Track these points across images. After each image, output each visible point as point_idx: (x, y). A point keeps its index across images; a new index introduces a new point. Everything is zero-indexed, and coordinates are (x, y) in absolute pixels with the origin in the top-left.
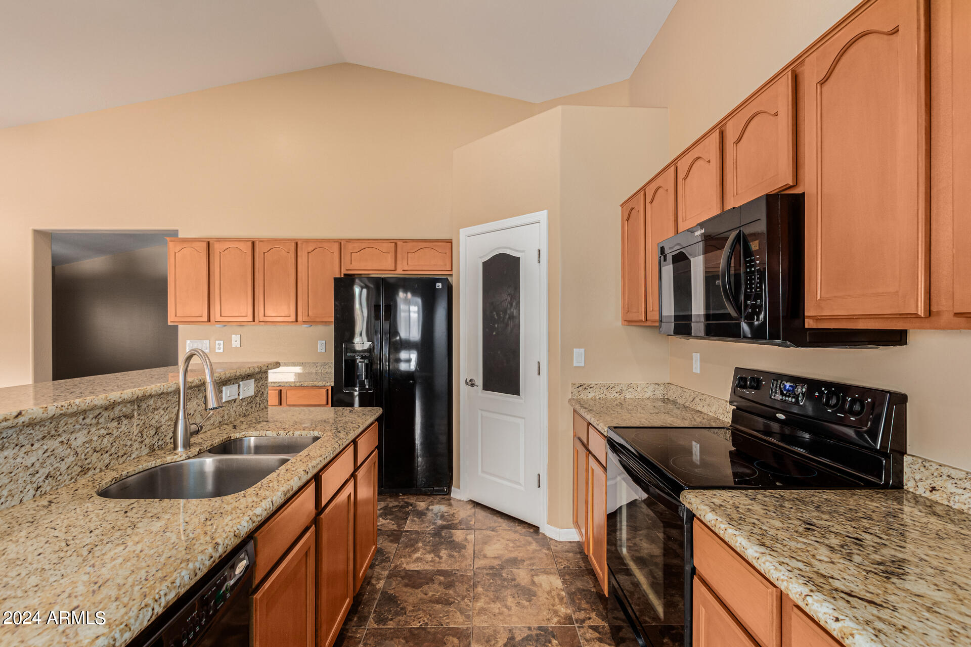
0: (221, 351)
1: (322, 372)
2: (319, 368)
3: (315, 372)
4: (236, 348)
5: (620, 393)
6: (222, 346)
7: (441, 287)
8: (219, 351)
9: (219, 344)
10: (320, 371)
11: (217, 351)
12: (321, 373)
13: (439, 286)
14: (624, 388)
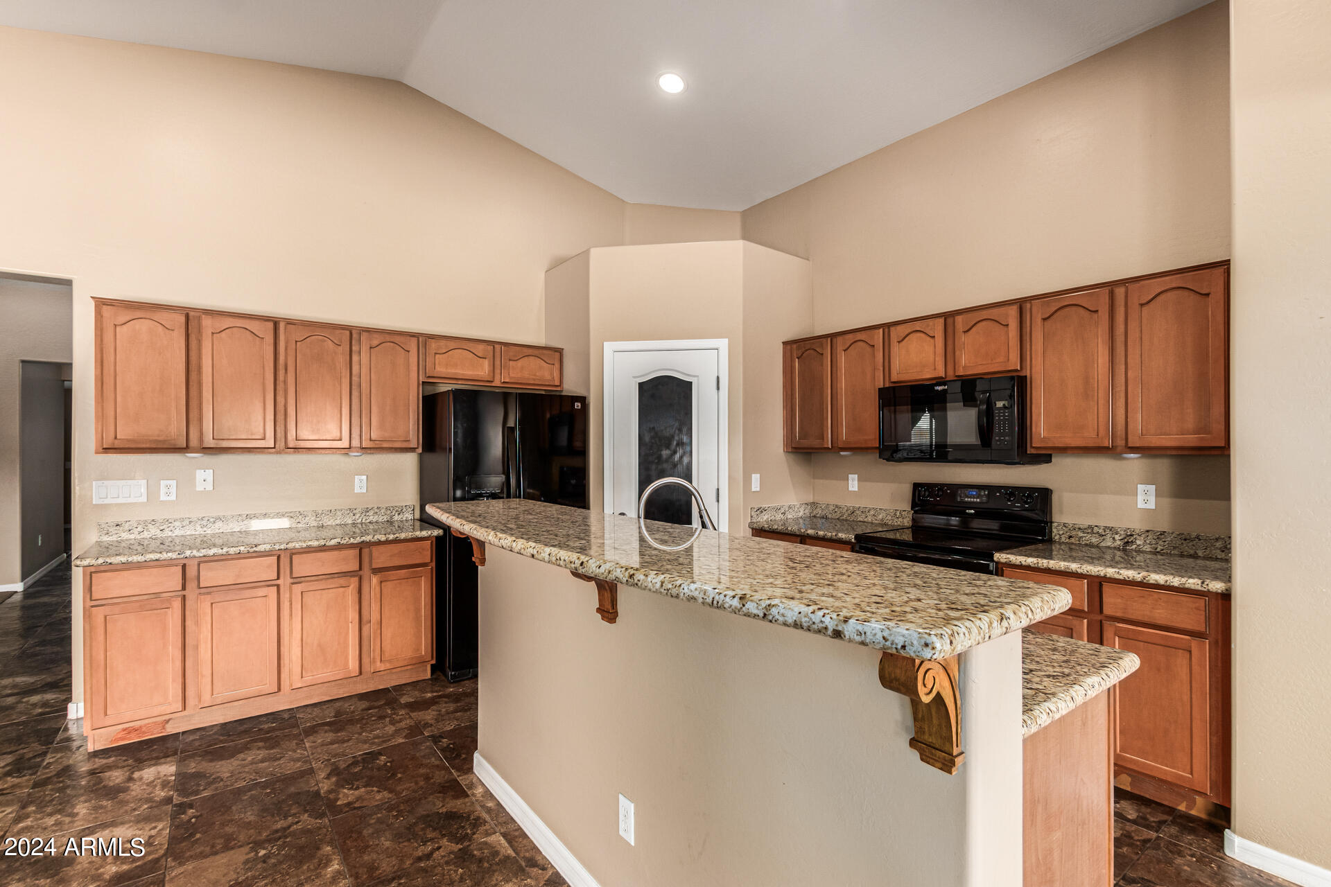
0: (173, 497)
1: (363, 521)
2: (357, 516)
3: (350, 522)
4: (205, 492)
5: (784, 513)
6: (173, 490)
7: (580, 407)
8: (168, 498)
9: (168, 487)
10: (360, 520)
11: (163, 497)
12: (362, 524)
13: (578, 405)
14: (787, 510)
